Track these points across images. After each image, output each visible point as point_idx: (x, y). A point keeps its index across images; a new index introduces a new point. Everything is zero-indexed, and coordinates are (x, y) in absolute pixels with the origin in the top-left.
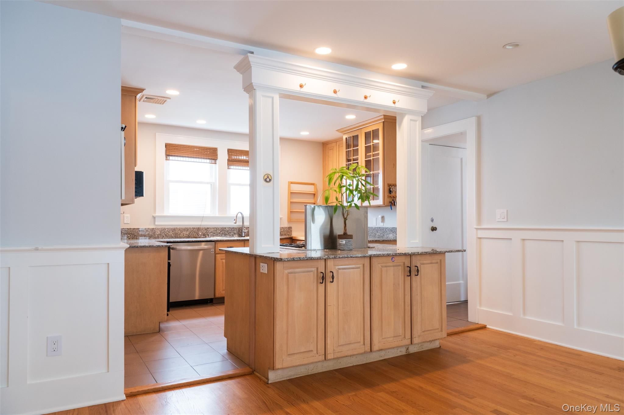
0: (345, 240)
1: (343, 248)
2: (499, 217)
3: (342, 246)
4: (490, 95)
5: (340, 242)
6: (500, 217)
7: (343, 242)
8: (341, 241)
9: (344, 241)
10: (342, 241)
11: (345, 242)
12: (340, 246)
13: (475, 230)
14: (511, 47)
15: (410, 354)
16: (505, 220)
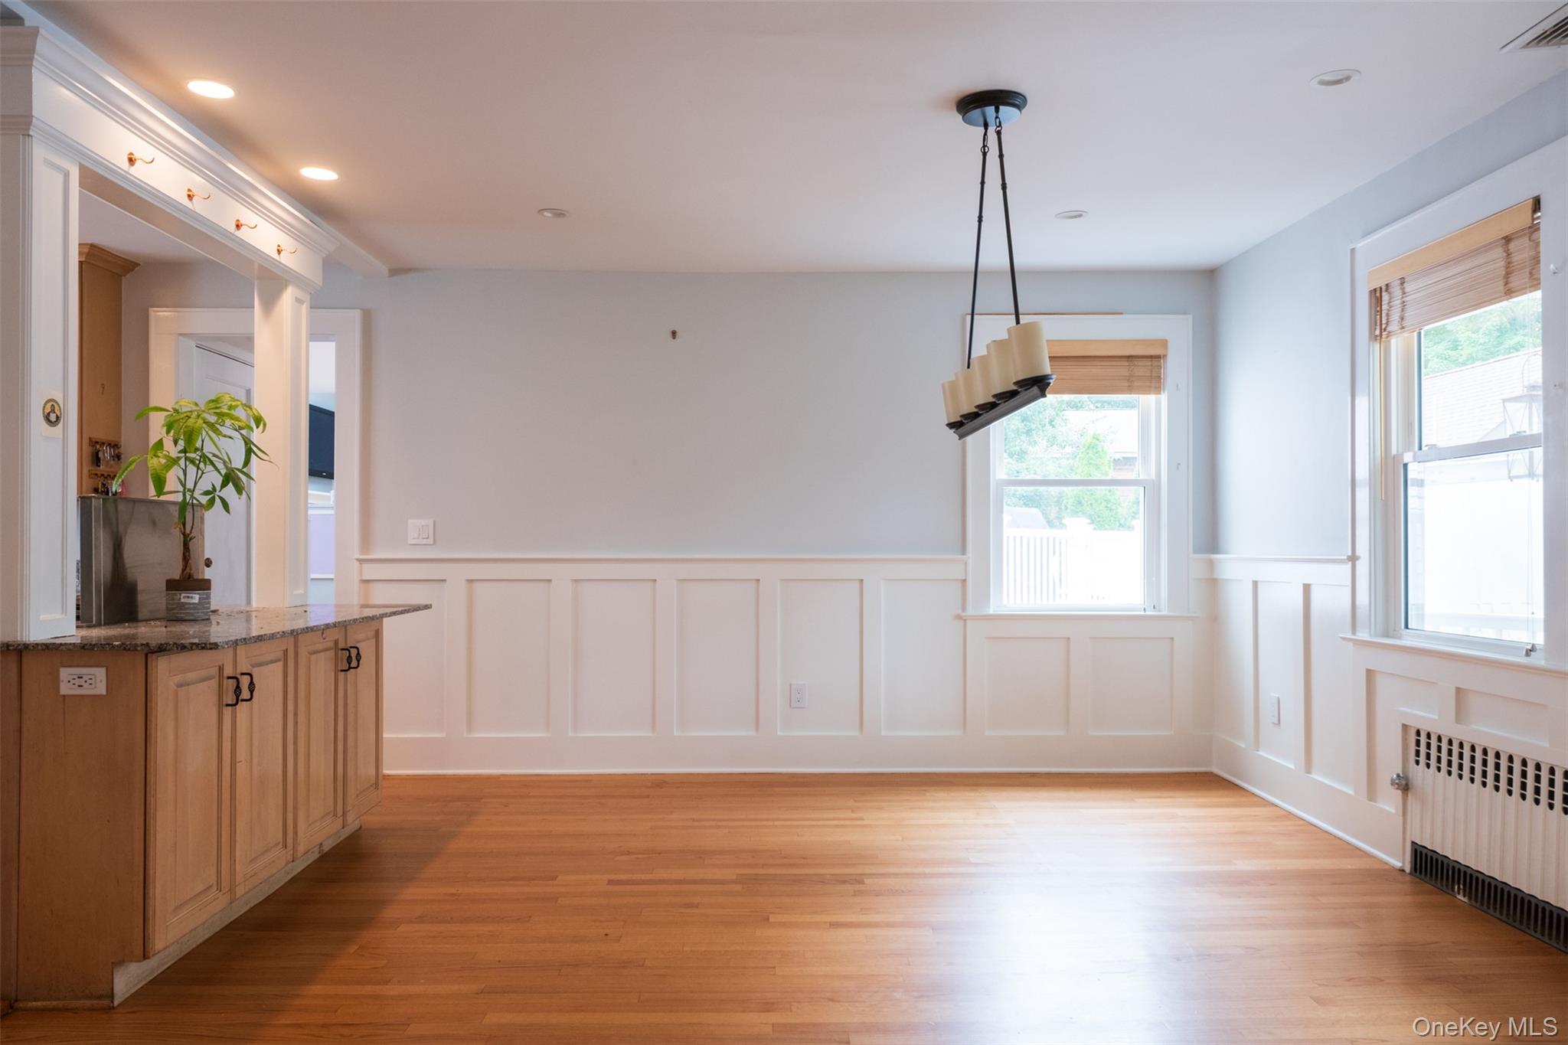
0: (198, 594)
1: (192, 614)
2: (416, 536)
3: (188, 608)
4: (399, 270)
5: (183, 600)
6: (419, 535)
7: (192, 597)
8: (184, 597)
9: (197, 597)
10: (188, 597)
11: (200, 598)
12: (181, 609)
13: (357, 564)
14: (550, 215)
15: (326, 853)
16: (431, 541)
